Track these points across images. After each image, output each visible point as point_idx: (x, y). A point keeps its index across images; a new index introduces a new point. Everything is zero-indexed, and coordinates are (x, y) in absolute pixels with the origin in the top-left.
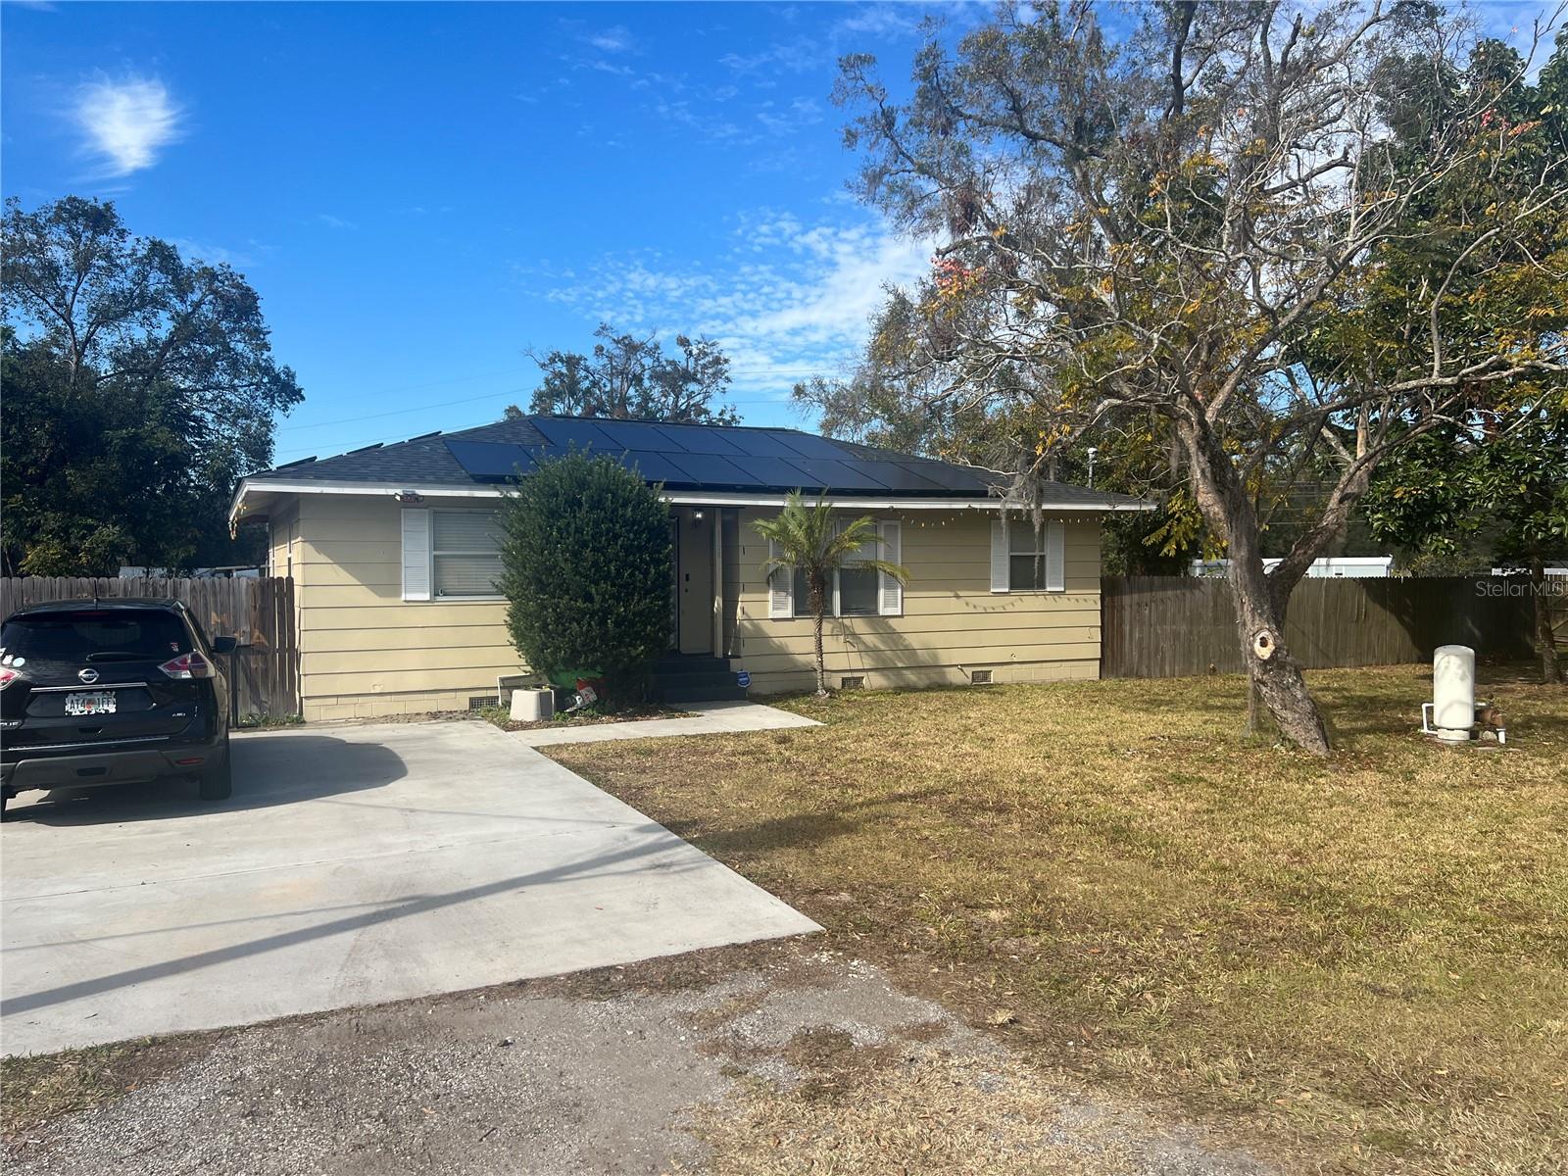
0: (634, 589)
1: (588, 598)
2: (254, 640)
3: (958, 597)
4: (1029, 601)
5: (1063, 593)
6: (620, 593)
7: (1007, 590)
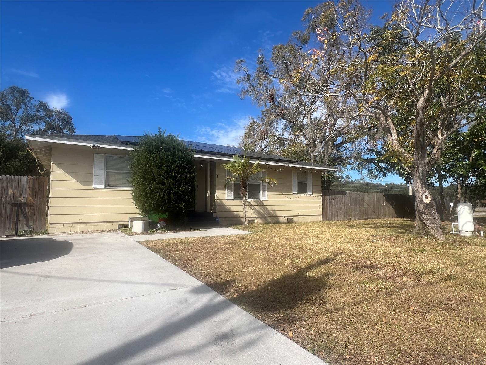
0: (181, 182)
1: (163, 184)
2: (28, 201)
3: (283, 194)
4: (303, 197)
5: (312, 194)
6: (176, 183)
7: (297, 193)
